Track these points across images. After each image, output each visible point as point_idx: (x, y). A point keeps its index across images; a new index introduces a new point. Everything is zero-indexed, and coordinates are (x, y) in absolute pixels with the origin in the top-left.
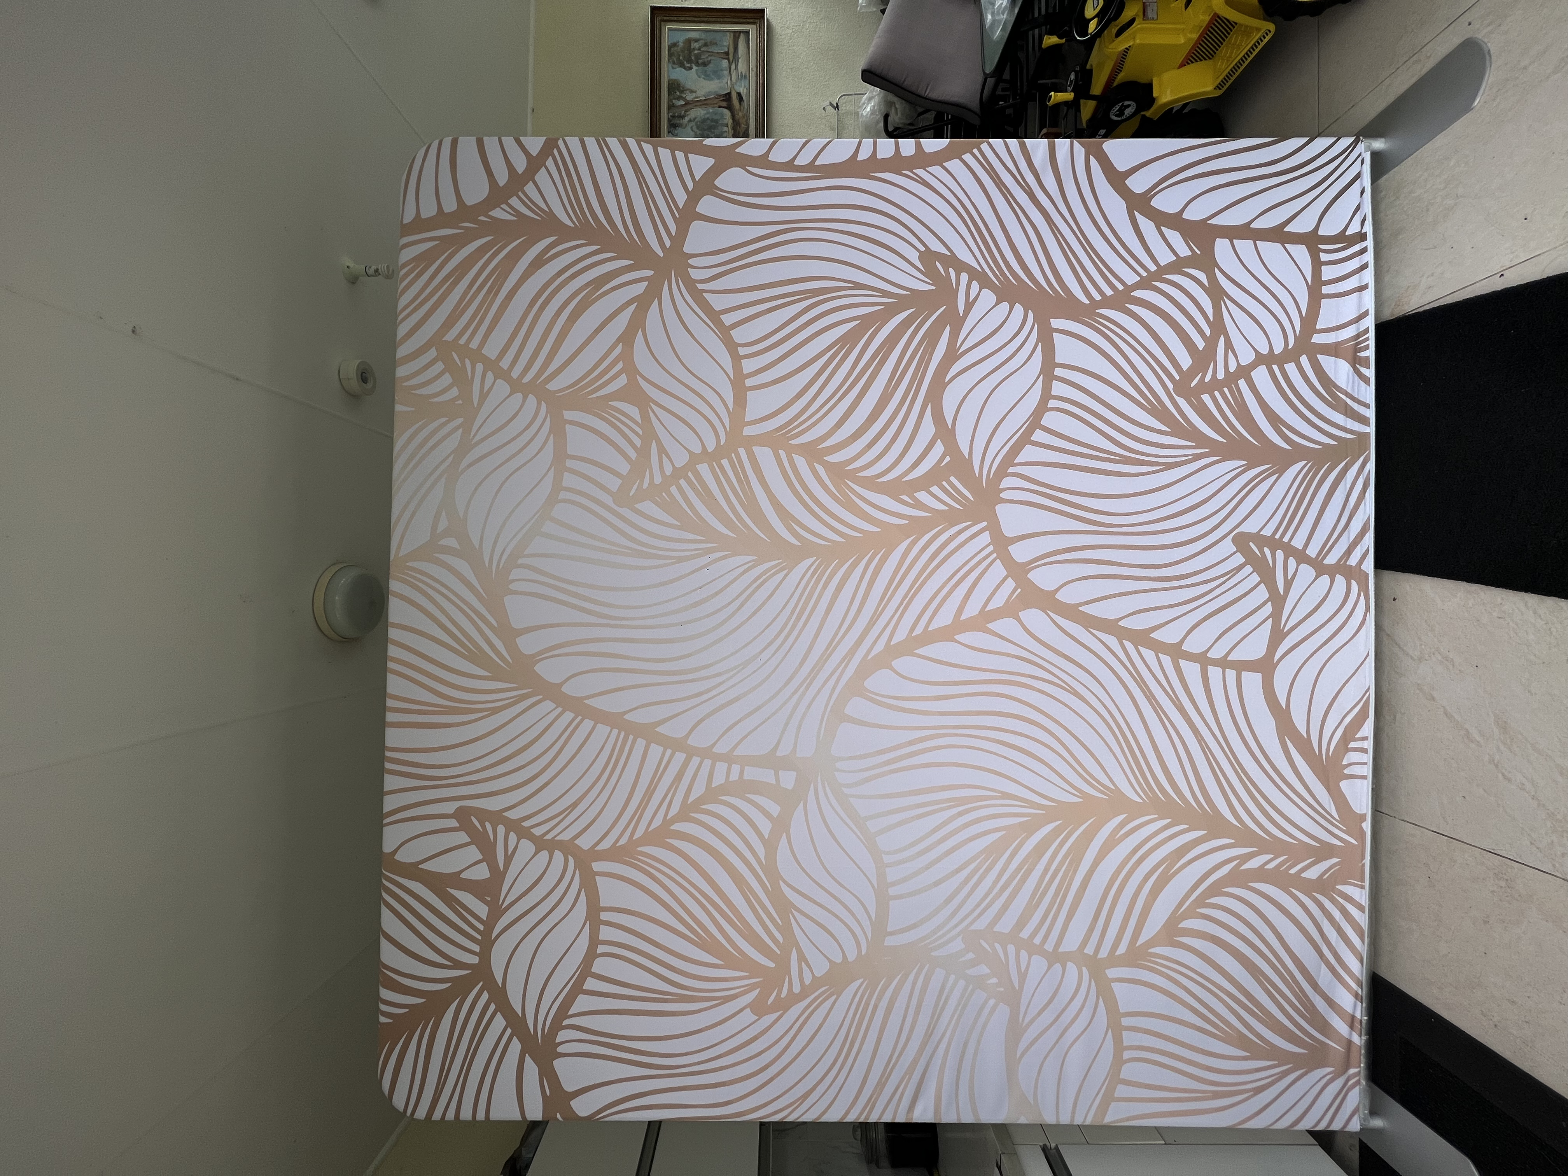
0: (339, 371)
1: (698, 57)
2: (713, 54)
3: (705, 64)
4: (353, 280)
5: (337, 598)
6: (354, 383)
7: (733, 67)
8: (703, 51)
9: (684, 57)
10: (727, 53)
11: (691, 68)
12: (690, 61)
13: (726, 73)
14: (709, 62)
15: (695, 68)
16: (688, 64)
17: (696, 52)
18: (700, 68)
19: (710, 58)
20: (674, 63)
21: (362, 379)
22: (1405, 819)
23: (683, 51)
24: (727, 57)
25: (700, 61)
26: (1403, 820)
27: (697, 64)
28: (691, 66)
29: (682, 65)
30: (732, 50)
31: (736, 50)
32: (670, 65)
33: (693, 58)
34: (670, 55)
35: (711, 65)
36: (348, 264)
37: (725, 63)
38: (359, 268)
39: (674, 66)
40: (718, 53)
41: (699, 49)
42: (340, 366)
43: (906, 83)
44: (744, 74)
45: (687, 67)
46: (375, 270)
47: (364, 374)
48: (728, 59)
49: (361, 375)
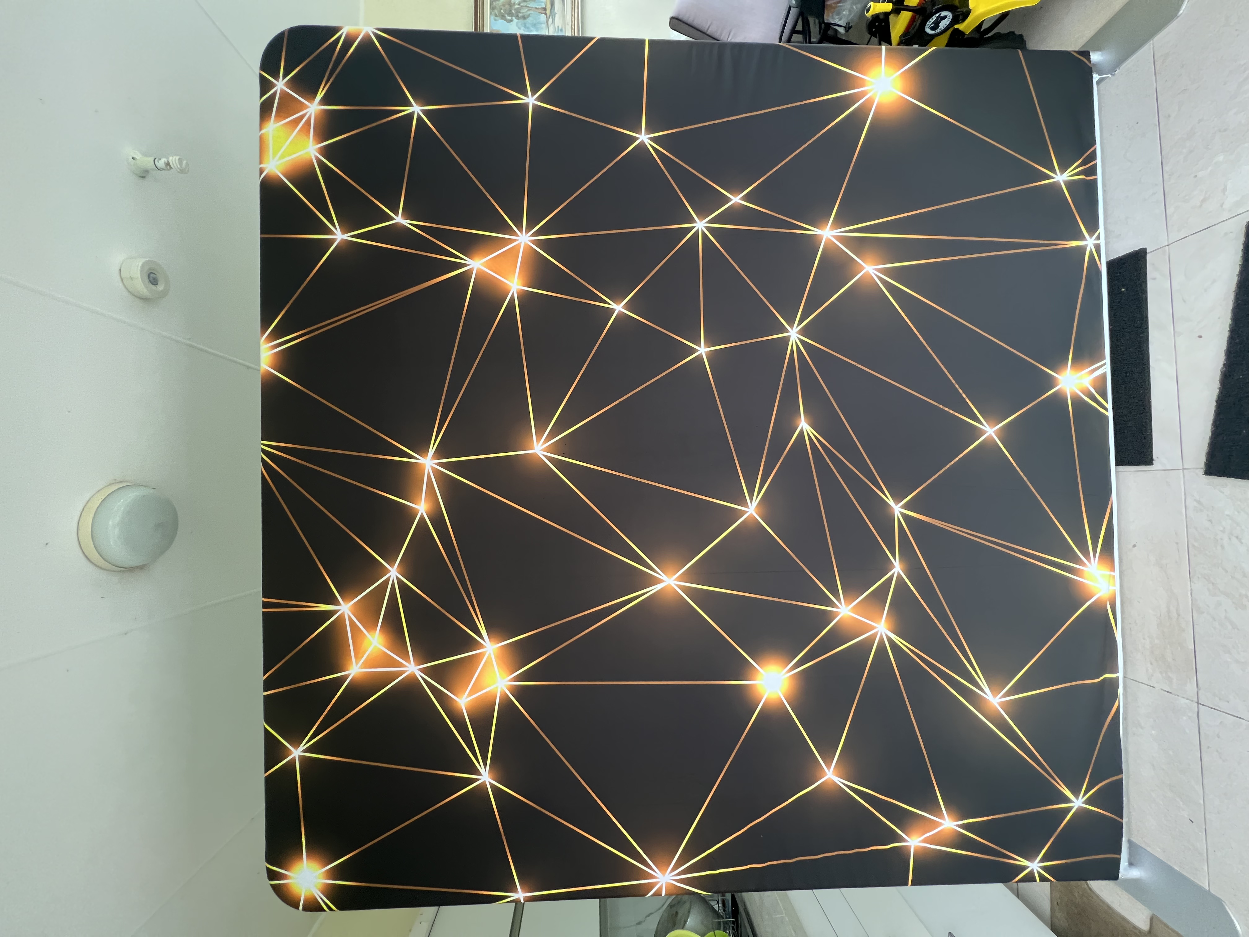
0: (120, 270)
1: (518, 11)
2: (532, 9)
3: (524, 18)
4: (141, 173)
5: (109, 525)
6: (141, 286)
7: (550, 20)
8: (522, 6)
9: (505, 10)
10: (545, 9)
11: (511, 21)
12: (510, 14)
13: (544, 26)
14: (529, 16)
15: (515, 21)
16: (509, 17)
17: (517, 6)
18: (520, 20)
19: (529, 12)
20: (496, 16)
21: (151, 282)
23: (503, 5)
24: (545, 12)
25: (520, 15)
27: (517, 17)
28: (511, 18)
29: (503, 17)
30: (549, 7)
31: (553, 7)
32: (493, 17)
33: (513, 11)
34: (493, 8)
35: (530, 19)
36: (135, 156)
37: (543, 17)
38: (148, 162)
39: (497, 18)
40: (536, 8)
41: (519, 4)
42: (121, 264)
43: (710, 29)
44: (560, 28)
45: (509, 19)
47: (152, 275)
48: (546, 14)
49: (149, 276)
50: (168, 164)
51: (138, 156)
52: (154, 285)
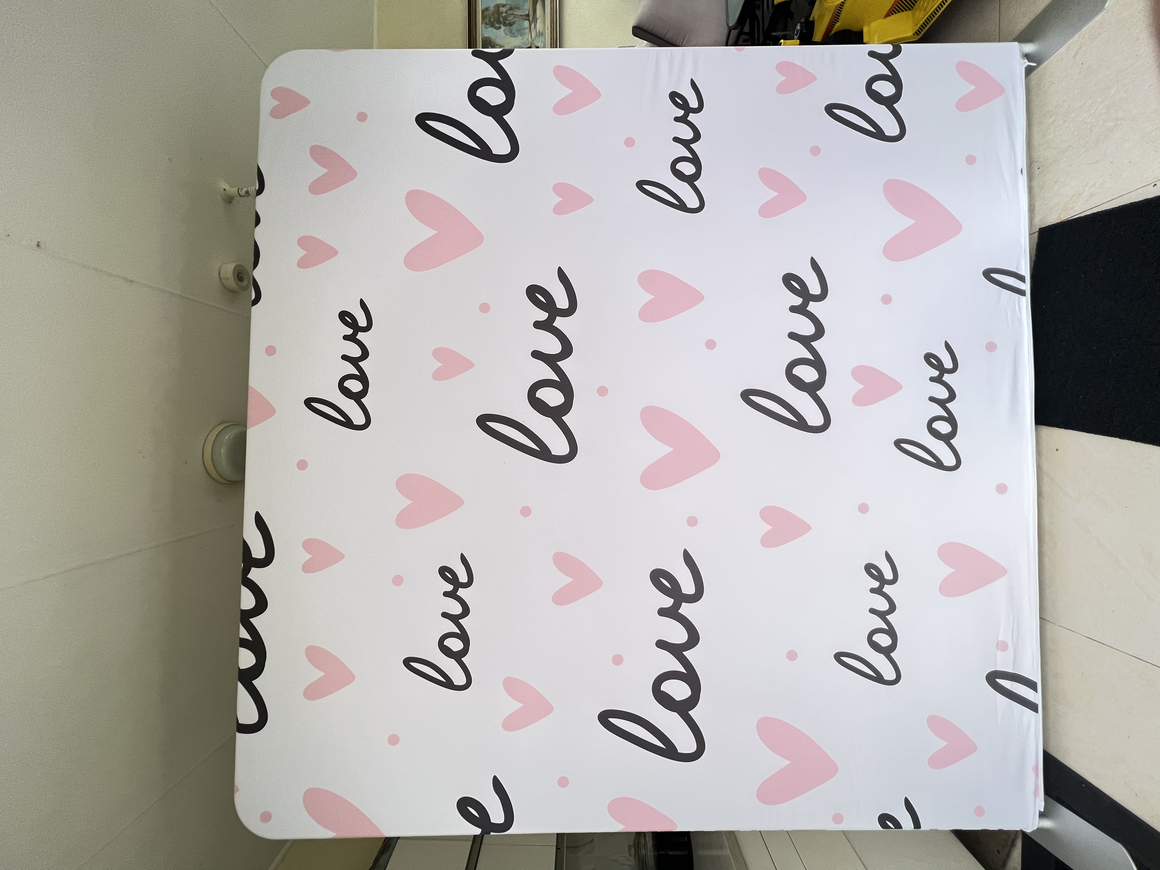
0: (219, 273)
1: (505, 18)
2: (517, 16)
3: (511, 25)
4: (229, 200)
5: (222, 451)
6: (232, 283)
7: (533, 25)
8: (508, 14)
9: (494, 19)
10: (528, 16)
11: (500, 28)
12: (499, 22)
13: (527, 31)
14: (514, 23)
15: (503, 27)
16: (498, 24)
17: (504, 15)
18: (507, 27)
19: (514, 19)
20: (486, 24)
21: (238, 278)
22: (1063, 626)
23: (493, 14)
24: (528, 18)
25: (507, 22)
26: (1061, 626)
27: (505, 25)
28: (500, 26)
29: (493, 26)
30: (531, 13)
31: (535, 14)
32: (483, 26)
33: (501, 20)
34: (484, 18)
35: (515, 25)
36: (225, 187)
37: (526, 23)
38: (234, 191)
39: (487, 26)
40: (521, 15)
41: (506, 13)
42: (220, 270)
43: (667, 36)
44: (541, 31)
45: (497, 27)
46: (246, 192)
47: (240, 274)
48: (529, 20)
49: (238, 275)
50: (247, 192)
51: (227, 187)
52: (241, 282)
